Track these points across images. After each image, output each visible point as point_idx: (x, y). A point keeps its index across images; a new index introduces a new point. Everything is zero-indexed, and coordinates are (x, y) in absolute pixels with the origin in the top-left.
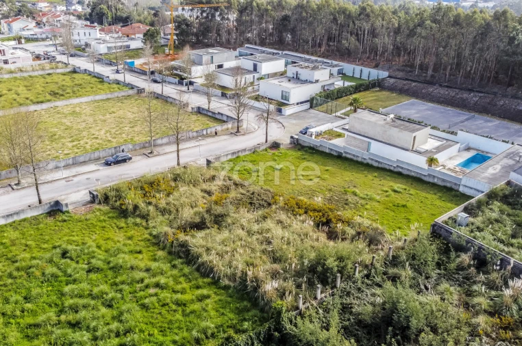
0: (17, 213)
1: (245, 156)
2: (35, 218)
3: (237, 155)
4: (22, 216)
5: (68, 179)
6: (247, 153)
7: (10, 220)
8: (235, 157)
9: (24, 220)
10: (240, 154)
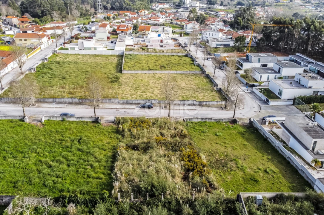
0: (81, 118)
1: (209, 123)
2: (87, 122)
3: (205, 120)
4: (83, 120)
5: (117, 109)
6: (213, 121)
7: (78, 120)
8: (203, 121)
9: (83, 122)
10: (207, 121)
